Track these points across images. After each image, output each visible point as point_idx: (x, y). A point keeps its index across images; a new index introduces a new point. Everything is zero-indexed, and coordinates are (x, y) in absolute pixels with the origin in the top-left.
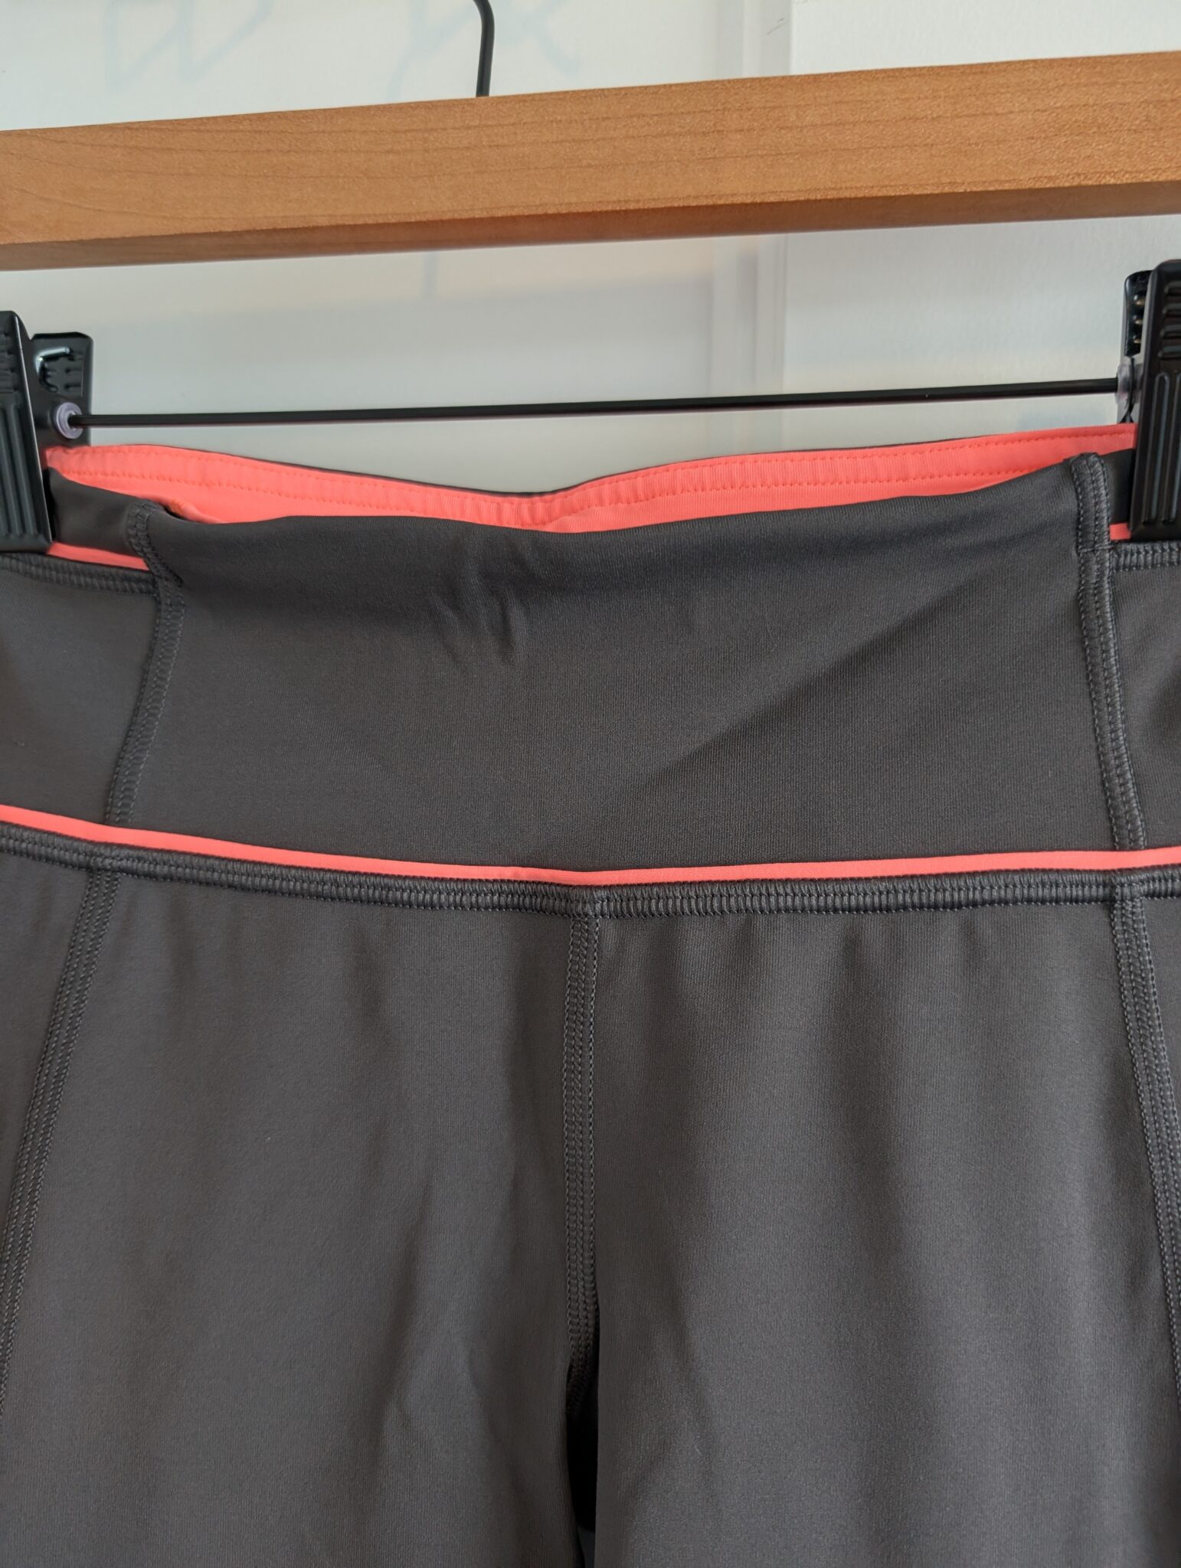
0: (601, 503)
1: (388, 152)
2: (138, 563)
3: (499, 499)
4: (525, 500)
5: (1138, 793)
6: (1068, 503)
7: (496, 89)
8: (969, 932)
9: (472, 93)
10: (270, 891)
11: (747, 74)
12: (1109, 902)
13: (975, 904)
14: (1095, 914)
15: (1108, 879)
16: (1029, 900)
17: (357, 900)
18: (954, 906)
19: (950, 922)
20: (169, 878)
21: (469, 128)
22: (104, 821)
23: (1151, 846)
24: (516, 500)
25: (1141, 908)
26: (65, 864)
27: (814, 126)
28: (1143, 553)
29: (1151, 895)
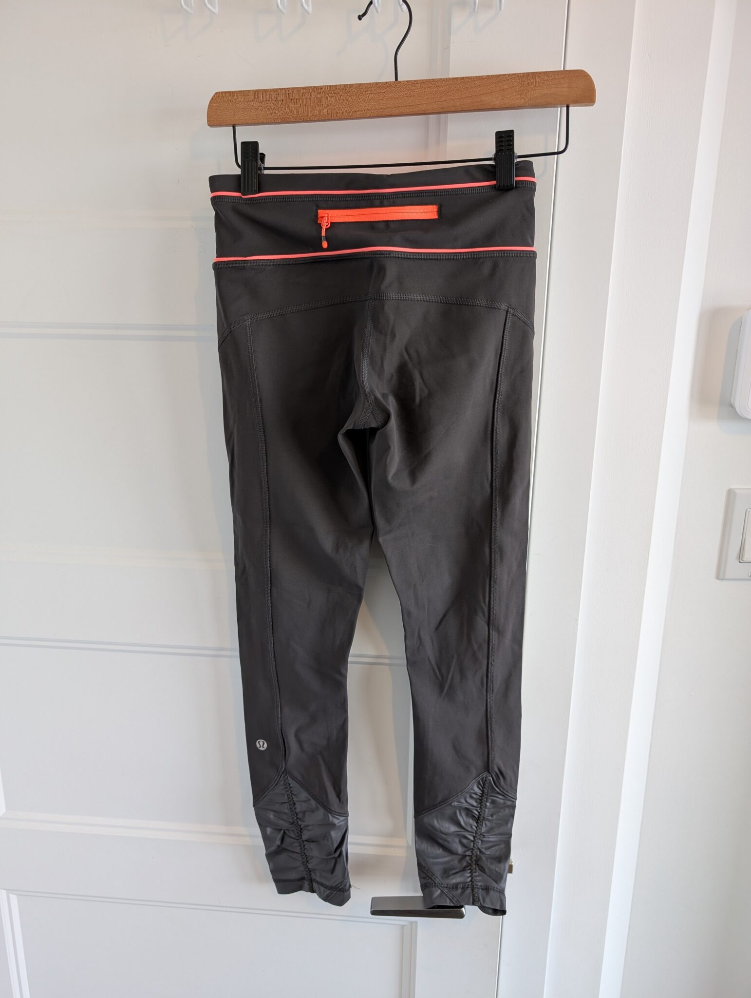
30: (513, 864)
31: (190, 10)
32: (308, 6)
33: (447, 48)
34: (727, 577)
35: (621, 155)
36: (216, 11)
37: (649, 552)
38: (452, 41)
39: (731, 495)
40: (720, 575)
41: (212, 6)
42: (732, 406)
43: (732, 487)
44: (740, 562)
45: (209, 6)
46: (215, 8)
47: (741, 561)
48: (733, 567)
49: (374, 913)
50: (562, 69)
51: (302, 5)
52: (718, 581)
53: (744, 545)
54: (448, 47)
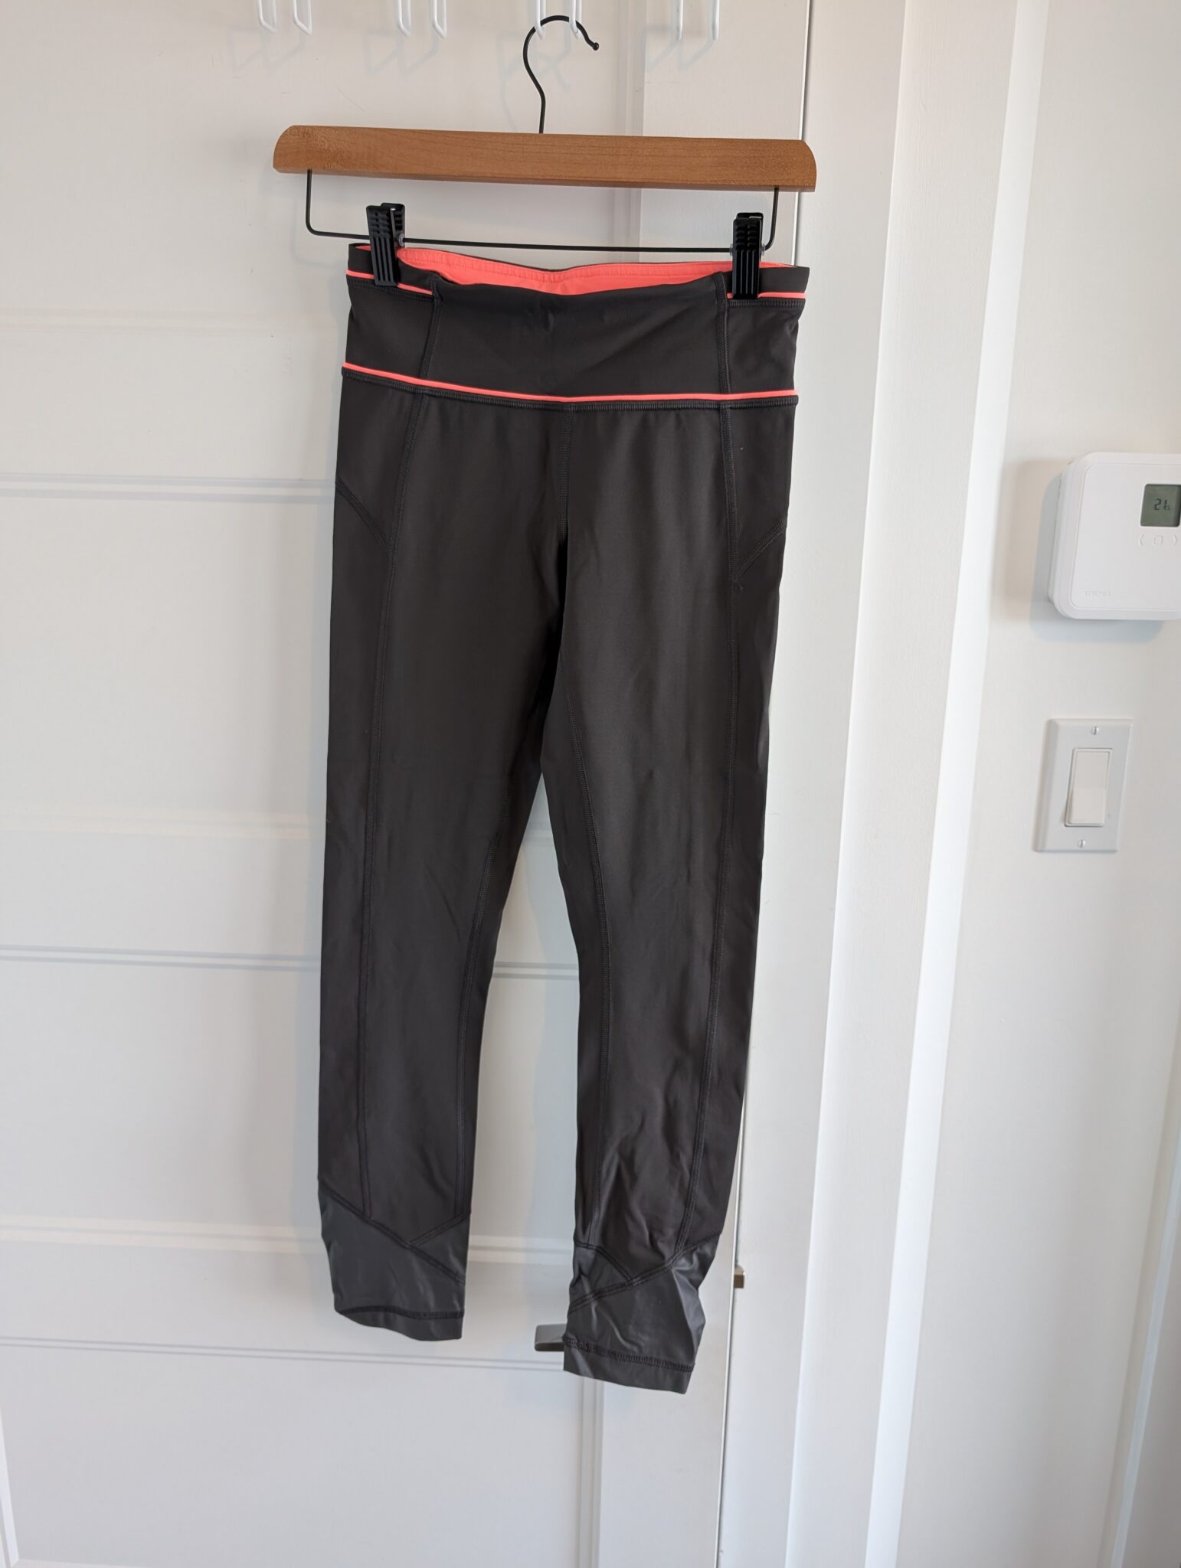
0: (576, 277)
1: (511, 151)
2: (430, 293)
3: (543, 272)
4: (552, 273)
5: (730, 377)
6: (713, 287)
7: (545, 132)
8: (678, 416)
9: (538, 132)
10: (472, 402)
11: (627, 135)
12: (718, 409)
13: (680, 409)
14: (715, 414)
15: (718, 402)
16: (696, 408)
17: (499, 405)
18: (674, 409)
19: (673, 413)
20: (440, 397)
21: (537, 145)
22: (419, 377)
23: (732, 393)
24: (549, 273)
25: (729, 412)
26: (406, 391)
27: (646, 156)
28: (737, 303)
29: (731, 408)
30: (744, 1274)
31: (270, 27)
32: (442, 27)
33: (639, 91)
34: (1048, 846)
35: (886, 244)
36: (310, 29)
37: (935, 810)
38: (646, 80)
39: (1052, 728)
40: (1039, 845)
41: (303, 23)
42: (1050, 601)
43: (1053, 717)
44: (1066, 826)
45: (299, 23)
46: (307, 27)
47: (1068, 824)
48: (1056, 830)
49: (540, 1347)
50: (800, 139)
51: (434, 26)
52: (1036, 854)
53: (1071, 802)
54: (641, 89)
